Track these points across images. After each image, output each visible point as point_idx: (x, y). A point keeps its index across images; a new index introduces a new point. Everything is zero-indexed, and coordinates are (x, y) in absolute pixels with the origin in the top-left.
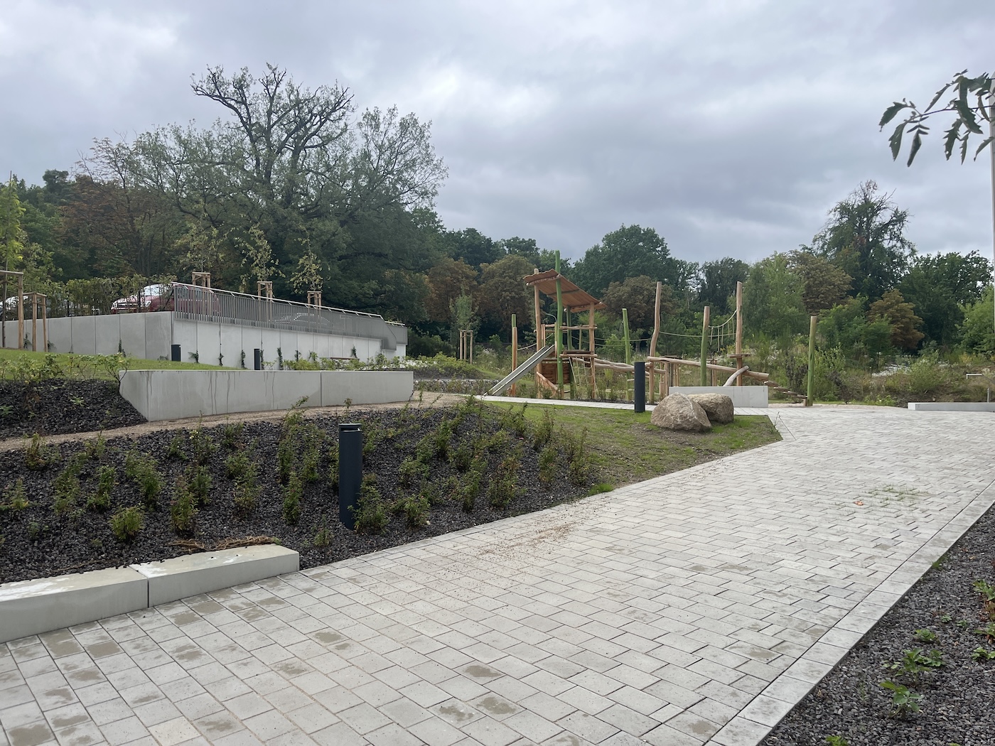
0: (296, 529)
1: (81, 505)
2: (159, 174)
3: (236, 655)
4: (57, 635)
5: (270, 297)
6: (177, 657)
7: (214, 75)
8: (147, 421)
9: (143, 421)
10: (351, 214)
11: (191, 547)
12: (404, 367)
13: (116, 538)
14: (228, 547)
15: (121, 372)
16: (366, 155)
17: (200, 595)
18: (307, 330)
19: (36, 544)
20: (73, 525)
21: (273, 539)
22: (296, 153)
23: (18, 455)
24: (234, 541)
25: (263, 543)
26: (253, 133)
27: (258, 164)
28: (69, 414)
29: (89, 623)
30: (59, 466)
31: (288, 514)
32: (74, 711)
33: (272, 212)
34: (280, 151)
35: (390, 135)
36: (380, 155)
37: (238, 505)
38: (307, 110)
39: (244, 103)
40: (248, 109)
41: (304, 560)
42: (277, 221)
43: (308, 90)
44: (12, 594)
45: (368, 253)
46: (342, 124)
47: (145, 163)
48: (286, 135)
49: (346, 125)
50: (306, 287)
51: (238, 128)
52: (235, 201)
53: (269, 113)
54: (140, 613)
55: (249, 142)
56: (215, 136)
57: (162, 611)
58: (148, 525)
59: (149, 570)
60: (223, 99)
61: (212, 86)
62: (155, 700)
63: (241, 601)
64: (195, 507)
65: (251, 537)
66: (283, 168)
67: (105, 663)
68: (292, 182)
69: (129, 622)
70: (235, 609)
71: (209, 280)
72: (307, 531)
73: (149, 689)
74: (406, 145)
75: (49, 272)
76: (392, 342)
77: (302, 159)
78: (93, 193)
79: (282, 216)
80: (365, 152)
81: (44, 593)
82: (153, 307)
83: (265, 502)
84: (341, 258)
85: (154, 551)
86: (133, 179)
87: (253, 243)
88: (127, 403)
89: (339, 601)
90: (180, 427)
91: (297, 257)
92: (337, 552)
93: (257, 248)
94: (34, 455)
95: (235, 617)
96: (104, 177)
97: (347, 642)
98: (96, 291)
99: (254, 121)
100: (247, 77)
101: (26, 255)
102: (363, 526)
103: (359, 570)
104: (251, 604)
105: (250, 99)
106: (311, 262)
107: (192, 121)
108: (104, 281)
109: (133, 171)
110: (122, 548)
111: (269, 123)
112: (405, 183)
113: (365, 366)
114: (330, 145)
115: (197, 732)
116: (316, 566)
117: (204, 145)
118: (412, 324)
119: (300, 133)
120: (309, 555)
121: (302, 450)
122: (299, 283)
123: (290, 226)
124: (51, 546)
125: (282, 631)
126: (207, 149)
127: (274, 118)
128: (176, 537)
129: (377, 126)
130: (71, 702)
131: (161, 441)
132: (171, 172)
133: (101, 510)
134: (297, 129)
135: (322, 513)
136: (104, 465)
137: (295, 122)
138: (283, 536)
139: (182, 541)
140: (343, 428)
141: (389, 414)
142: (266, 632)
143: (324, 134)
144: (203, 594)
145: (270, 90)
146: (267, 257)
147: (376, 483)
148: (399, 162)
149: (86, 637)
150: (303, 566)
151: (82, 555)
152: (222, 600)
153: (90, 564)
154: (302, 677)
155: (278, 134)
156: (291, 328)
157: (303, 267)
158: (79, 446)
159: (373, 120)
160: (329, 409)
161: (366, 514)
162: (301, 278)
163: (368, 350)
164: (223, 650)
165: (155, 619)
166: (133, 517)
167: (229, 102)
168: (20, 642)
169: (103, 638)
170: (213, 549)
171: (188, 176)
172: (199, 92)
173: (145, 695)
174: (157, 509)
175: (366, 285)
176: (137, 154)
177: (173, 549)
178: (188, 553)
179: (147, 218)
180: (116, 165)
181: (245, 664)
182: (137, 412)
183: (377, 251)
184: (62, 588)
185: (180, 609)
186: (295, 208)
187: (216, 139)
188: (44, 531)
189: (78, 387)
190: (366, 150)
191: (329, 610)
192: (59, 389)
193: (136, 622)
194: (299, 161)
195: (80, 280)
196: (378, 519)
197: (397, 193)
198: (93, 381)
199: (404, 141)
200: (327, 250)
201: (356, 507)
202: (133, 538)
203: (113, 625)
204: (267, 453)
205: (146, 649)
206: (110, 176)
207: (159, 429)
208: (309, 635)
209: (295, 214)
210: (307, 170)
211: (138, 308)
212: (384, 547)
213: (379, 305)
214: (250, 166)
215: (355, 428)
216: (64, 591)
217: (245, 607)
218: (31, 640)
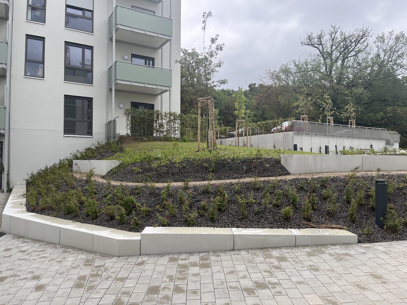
0: (355, 225)
1: (270, 204)
2: (288, 79)
3: (334, 274)
4: (265, 250)
5: (332, 124)
6: (310, 269)
7: (309, 36)
8: (291, 174)
9: (289, 174)
10: (369, 83)
11: (310, 225)
12: (399, 153)
13: (283, 218)
14: (325, 228)
15: (282, 155)
16: (378, 55)
17: (315, 245)
18: (349, 137)
19: (257, 216)
20: (268, 211)
21: (344, 227)
22: (343, 61)
23: (250, 184)
24: (327, 226)
25: (340, 228)
26: (325, 56)
27: (326, 68)
28: (264, 170)
29: (276, 248)
30: (263, 188)
31: (350, 217)
32: (274, 280)
33: (333, 88)
34: (336, 61)
35: (390, 44)
36: (385, 54)
37: (328, 211)
38: (349, 41)
39: (321, 44)
40: (323, 47)
41: (359, 239)
42: (334, 91)
43: (350, 32)
44: (250, 233)
45: (378, 100)
46: (365, 44)
47: (283, 76)
48: (339, 54)
49: (368, 44)
50: (348, 118)
51: (318, 55)
52: (317, 85)
53: (332, 46)
54: (293, 248)
55: (323, 60)
56: (309, 60)
57: (301, 249)
58: (293, 214)
59: (295, 232)
60: (313, 45)
61: (308, 41)
62: (304, 284)
63: (333, 252)
64: (311, 210)
65: (334, 225)
66: (337, 68)
67: (283, 264)
68: (341, 74)
69: (289, 251)
70: (331, 255)
71: (307, 118)
72: (360, 226)
73: (301, 279)
74: (398, 47)
75: (252, 120)
76: (391, 141)
77: (346, 63)
78: (264, 90)
79: (337, 88)
80: (377, 54)
81: (261, 234)
82: (286, 130)
83: (340, 211)
84: (364, 104)
85: (296, 225)
86: (278, 83)
87: (325, 102)
88: (283, 167)
89: (380, 261)
90: (304, 177)
91: (343, 105)
92: (376, 238)
93: (327, 104)
94: (255, 184)
95: (331, 258)
96: (268, 83)
97: (387, 281)
98: (267, 125)
99: (325, 51)
100: (323, 33)
101: (245, 114)
102: (389, 228)
103: (388, 248)
104: (337, 254)
105: (324, 42)
106: (351, 107)
107: (300, 57)
108: (269, 122)
109: (278, 80)
110: (285, 222)
111: (332, 50)
112: (398, 65)
113: (378, 153)
114: (360, 54)
115: (323, 302)
116: (366, 243)
117: (305, 64)
118: (401, 132)
119: (346, 52)
120: (362, 237)
121: (356, 190)
122: (345, 117)
123: (340, 93)
124: (262, 217)
125: (353, 269)
126: (305, 66)
127: (334, 47)
128: (304, 220)
129: (384, 41)
130: (273, 276)
131: (297, 182)
132: (292, 77)
133: (277, 206)
134: (344, 50)
135: (366, 219)
136: (277, 190)
137: (343, 47)
138: (349, 227)
139: (307, 223)
140: (377, 182)
141: (399, 176)
142: (346, 268)
143: (357, 50)
144: (317, 245)
145: (332, 37)
146: (331, 106)
147: (393, 208)
148: (395, 56)
149: (275, 253)
150: (359, 242)
151: (272, 222)
152: (324, 249)
153: (274, 226)
154: (366, 291)
155: (335, 54)
156: (341, 136)
157: (347, 109)
158: (269, 182)
159: (381, 39)
160: (367, 172)
161: (390, 223)
162: (346, 114)
163: (379, 146)
164: (328, 271)
165: (299, 252)
166: (289, 211)
167: (315, 46)
168: (253, 250)
169: (281, 254)
170: (319, 228)
171: (298, 78)
172: (303, 44)
173: (299, 281)
174: (297, 208)
175: (377, 115)
176: (280, 73)
177: (303, 225)
178: (309, 227)
179: (283, 96)
180: (273, 78)
181: (339, 279)
182: (287, 170)
183: (383, 99)
184: (266, 233)
185: (308, 250)
186: (343, 84)
187: (309, 61)
188: (259, 212)
189: (267, 160)
190: (378, 53)
191: (375, 264)
192: (261, 161)
193: (292, 251)
194: (345, 64)
195: (261, 122)
196: (396, 226)
197: (394, 70)
198: (272, 158)
199: (397, 45)
200: (358, 101)
201: (385, 219)
202: (289, 218)
203: (284, 250)
204: (340, 190)
205: (297, 263)
206: (270, 83)
207: (296, 177)
208: (368, 274)
209: (343, 87)
210: (348, 67)
211: (281, 131)
212: (400, 239)
213: (383, 124)
214: (323, 70)
215: (384, 182)
216: (267, 234)
217: (335, 255)
218: (257, 250)
